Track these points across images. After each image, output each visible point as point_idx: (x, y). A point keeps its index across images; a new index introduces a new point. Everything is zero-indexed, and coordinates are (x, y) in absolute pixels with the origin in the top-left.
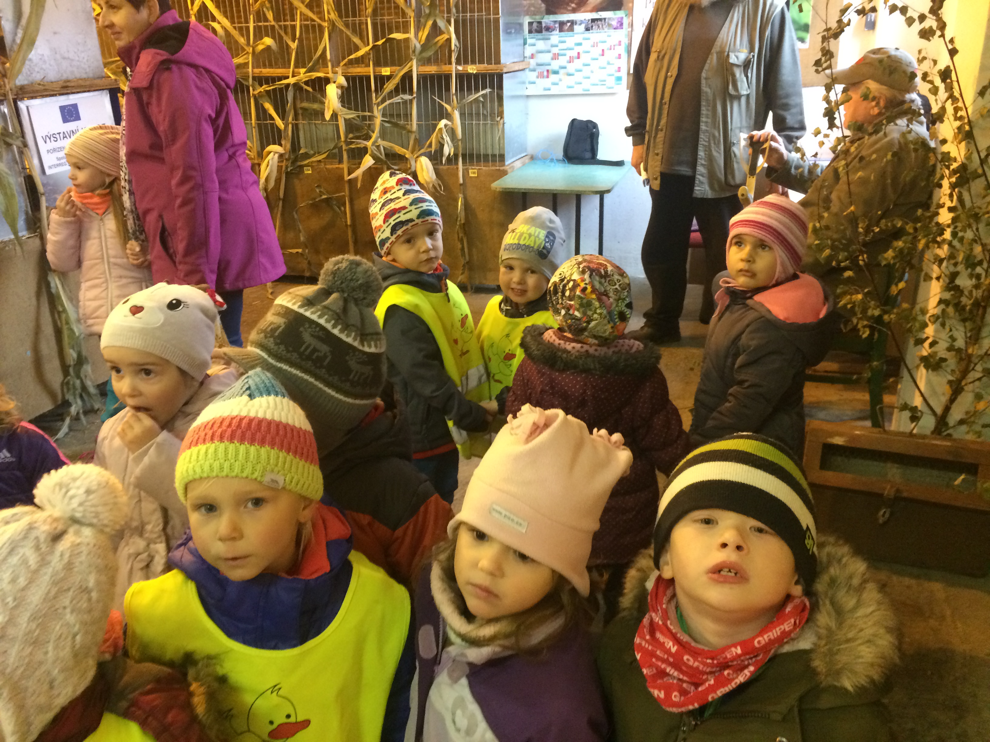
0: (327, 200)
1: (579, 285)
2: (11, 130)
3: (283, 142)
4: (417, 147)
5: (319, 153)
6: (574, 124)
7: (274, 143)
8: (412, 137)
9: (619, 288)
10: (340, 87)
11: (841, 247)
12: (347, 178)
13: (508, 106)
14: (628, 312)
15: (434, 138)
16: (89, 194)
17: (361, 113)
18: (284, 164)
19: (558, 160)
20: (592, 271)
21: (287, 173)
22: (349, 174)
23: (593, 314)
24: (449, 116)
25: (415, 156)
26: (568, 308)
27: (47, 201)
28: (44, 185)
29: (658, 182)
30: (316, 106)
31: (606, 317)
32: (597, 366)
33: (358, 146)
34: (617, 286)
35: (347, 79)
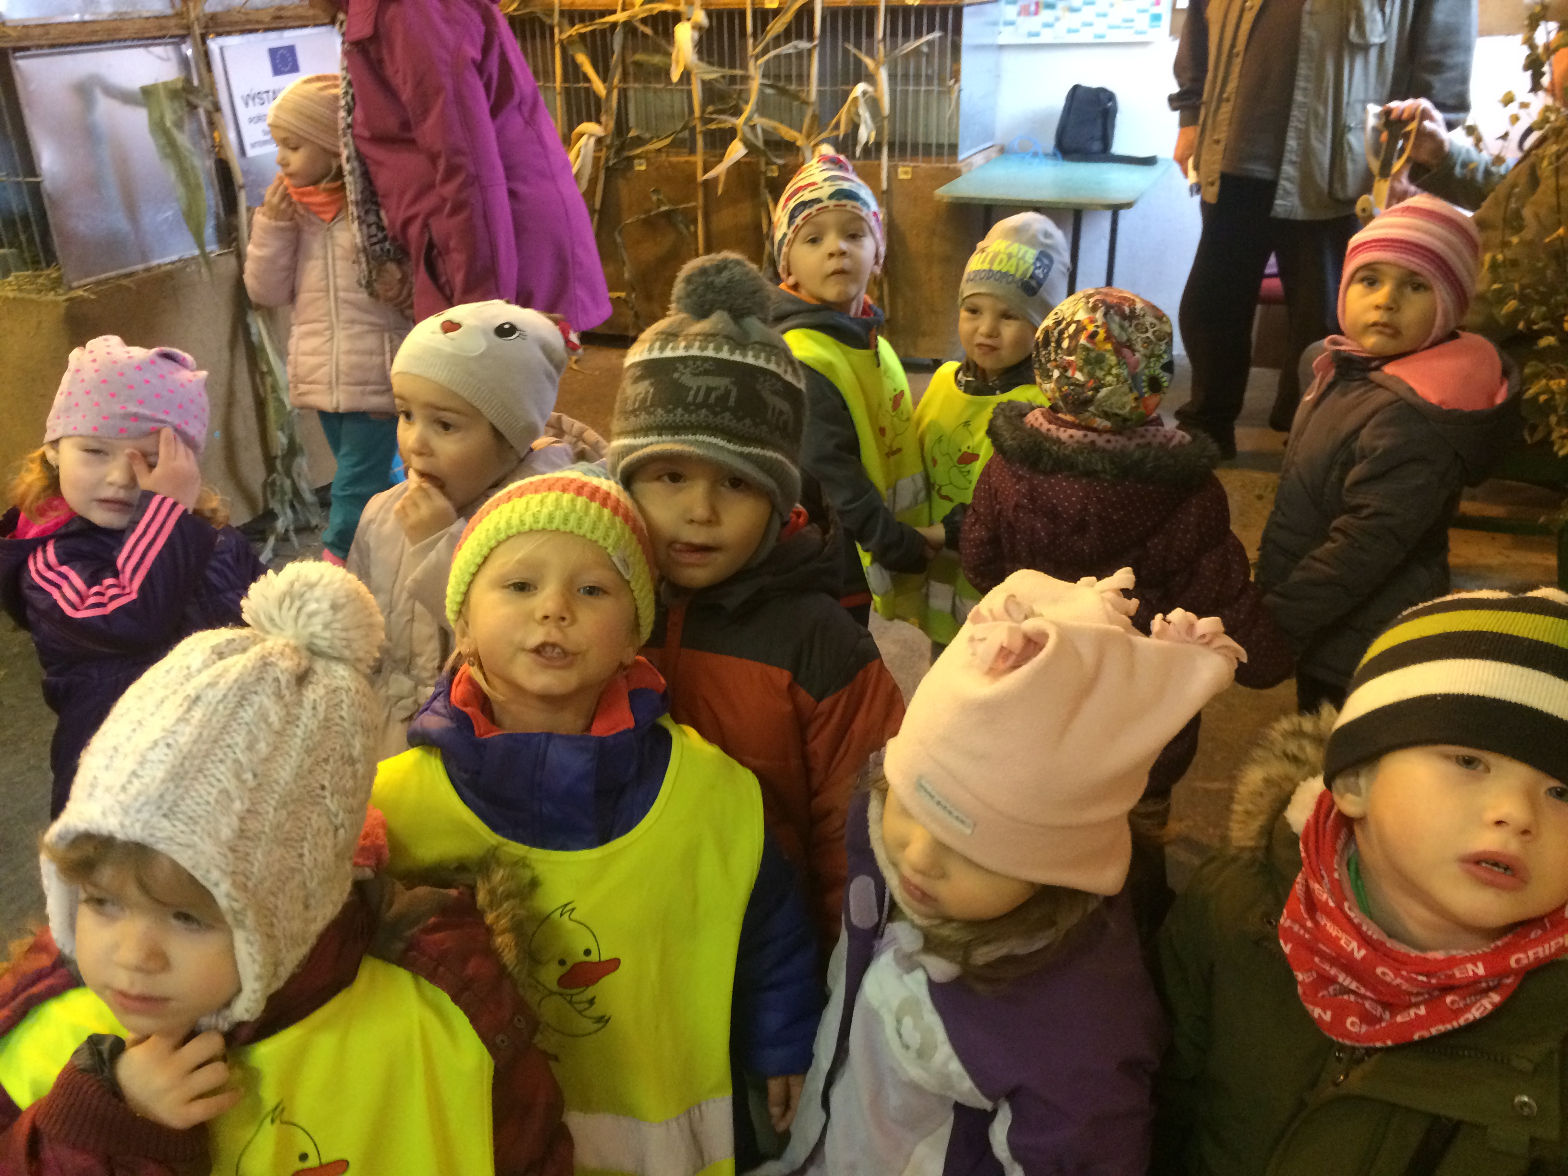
0: (668, 215)
1: (1085, 328)
2: (196, 82)
3: (603, 119)
4: (816, 128)
5: (659, 138)
6: (1077, 95)
7: (589, 120)
8: (809, 112)
9: (1152, 337)
10: (697, 27)
11: (1537, 297)
12: (701, 178)
13: (969, 62)
14: (1165, 377)
15: (843, 115)
16: (311, 188)
17: (728, 72)
18: (603, 154)
19: (1046, 155)
20: (1109, 308)
21: (608, 169)
22: (705, 171)
23: (1105, 375)
24: (871, 79)
25: (812, 143)
26: (1064, 368)
27: (249, 198)
28: (245, 173)
29: (1215, 189)
30: (657, 59)
31: (1126, 381)
32: (1108, 467)
33: (722, 126)
34: (1149, 334)
35: (709, 14)
